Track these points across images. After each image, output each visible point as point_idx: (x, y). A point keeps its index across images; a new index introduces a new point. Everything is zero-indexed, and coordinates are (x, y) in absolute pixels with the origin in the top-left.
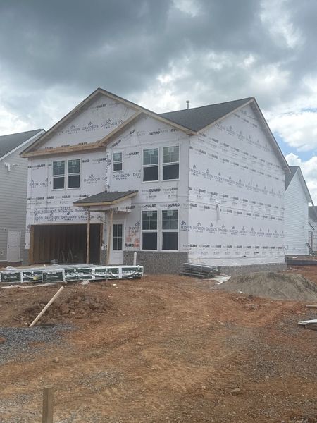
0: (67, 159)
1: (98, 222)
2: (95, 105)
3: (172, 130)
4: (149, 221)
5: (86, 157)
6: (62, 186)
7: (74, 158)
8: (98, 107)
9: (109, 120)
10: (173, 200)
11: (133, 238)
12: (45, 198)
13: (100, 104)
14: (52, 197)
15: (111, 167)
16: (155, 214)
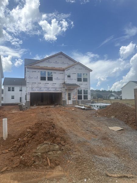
0: (47, 71)
1: (60, 92)
2: (58, 56)
3: (85, 69)
4: (79, 92)
5: (55, 72)
6: (45, 80)
7: (50, 71)
8: (59, 57)
9: (63, 62)
10: (86, 87)
11: (75, 97)
12: (37, 83)
13: (60, 56)
14: (40, 83)
15: (66, 76)
16: (81, 90)
